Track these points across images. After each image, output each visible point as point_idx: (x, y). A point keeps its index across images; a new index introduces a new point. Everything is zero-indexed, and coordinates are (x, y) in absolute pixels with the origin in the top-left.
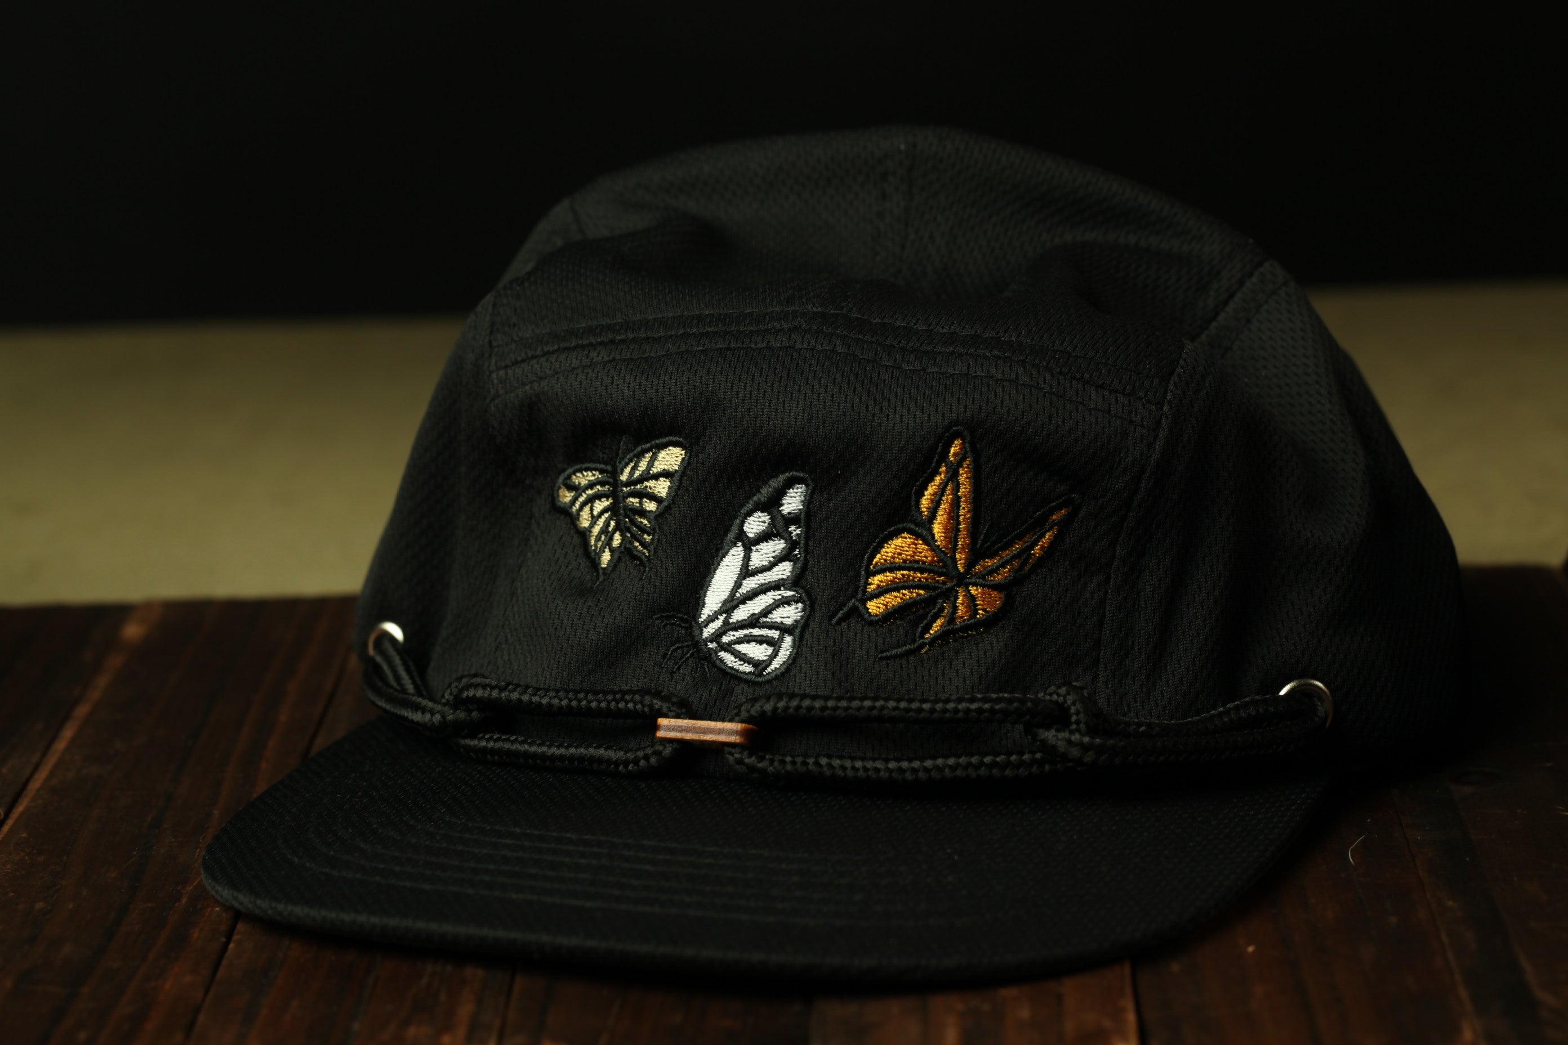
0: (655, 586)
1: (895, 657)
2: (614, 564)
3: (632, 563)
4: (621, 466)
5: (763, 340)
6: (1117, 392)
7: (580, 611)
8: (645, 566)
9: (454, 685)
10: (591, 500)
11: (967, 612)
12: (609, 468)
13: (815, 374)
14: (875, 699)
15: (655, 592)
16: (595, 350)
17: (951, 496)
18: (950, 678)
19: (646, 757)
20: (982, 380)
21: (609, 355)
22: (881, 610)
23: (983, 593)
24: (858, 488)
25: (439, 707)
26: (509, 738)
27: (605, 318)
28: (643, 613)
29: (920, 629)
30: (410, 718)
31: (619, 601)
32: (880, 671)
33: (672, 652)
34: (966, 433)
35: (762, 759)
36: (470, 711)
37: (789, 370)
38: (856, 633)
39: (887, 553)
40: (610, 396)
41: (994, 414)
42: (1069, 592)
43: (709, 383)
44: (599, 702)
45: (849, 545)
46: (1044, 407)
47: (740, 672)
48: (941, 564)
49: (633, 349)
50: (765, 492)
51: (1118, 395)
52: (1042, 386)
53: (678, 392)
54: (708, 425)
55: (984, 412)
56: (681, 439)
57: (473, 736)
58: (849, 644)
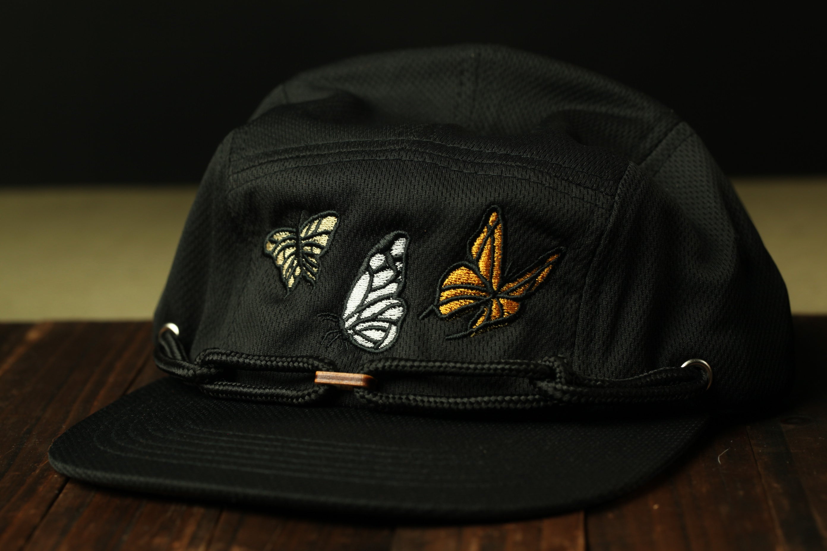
0: (318, 297)
1: (455, 339)
2: (296, 285)
3: (306, 284)
4: (301, 228)
5: (384, 155)
6: (588, 188)
7: (275, 312)
8: (313, 286)
9: (201, 354)
10: (284, 249)
11: (498, 313)
12: (294, 230)
13: (413, 174)
14: (442, 361)
15: (318, 300)
16: (288, 162)
17: (490, 246)
18: (487, 352)
19: (309, 394)
20: (509, 179)
21: (296, 164)
22: (448, 312)
23: (508, 303)
24: (436, 240)
25: (192, 366)
26: (232, 384)
27: (294, 144)
28: (311, 313)
29: (470, 323)
30: (176, 373)
31: (298, 306)
32: (446, 346)
33: (327, 335)
34: (499, 209)
35: (375, 395)
36: (210, 368)
37: (398, 172)
38: (433, 325)
39: (452, 278)
40: (295, 187)
41: (516, 198)
42: (558, 304)
43: (351, 179)
44: (283, 362)
45: (430, 273)
46: (545, 195)
47: (366, 347)
48: (483, 285)
49: (310, 161)
50: (383, 243)
51: (589, 190)
52: (544, 183)
53: (334, 184)
54: (351, 203)
55: (510, 197)
56: (335, 212)
57: (211, 384)
58: (428, 331)
